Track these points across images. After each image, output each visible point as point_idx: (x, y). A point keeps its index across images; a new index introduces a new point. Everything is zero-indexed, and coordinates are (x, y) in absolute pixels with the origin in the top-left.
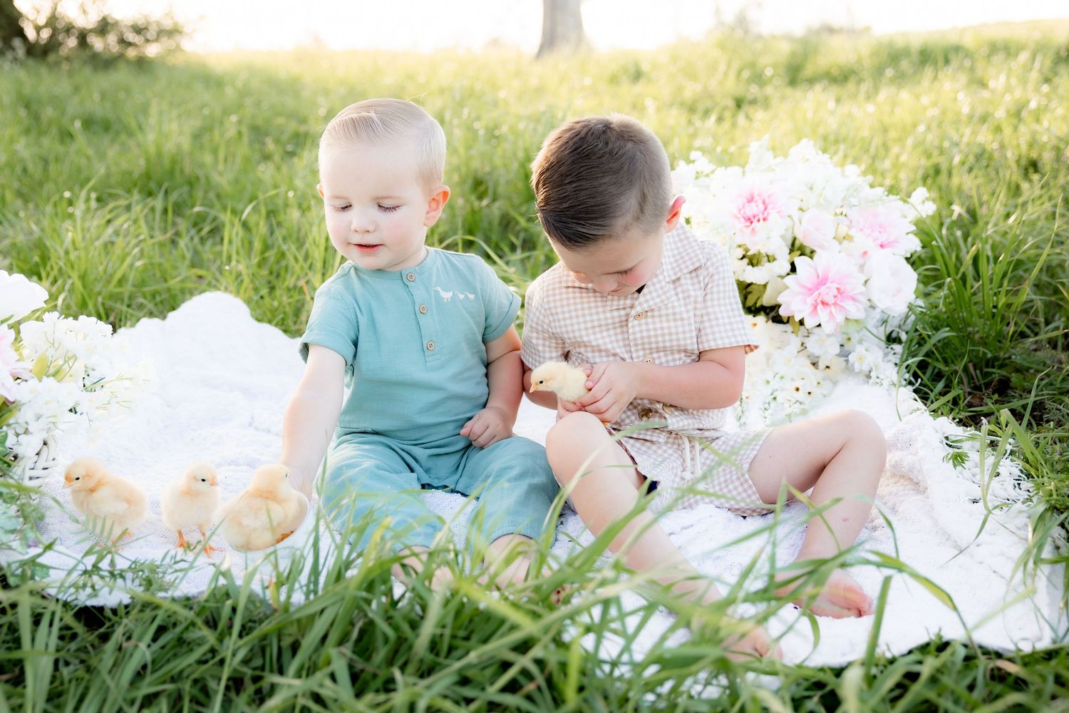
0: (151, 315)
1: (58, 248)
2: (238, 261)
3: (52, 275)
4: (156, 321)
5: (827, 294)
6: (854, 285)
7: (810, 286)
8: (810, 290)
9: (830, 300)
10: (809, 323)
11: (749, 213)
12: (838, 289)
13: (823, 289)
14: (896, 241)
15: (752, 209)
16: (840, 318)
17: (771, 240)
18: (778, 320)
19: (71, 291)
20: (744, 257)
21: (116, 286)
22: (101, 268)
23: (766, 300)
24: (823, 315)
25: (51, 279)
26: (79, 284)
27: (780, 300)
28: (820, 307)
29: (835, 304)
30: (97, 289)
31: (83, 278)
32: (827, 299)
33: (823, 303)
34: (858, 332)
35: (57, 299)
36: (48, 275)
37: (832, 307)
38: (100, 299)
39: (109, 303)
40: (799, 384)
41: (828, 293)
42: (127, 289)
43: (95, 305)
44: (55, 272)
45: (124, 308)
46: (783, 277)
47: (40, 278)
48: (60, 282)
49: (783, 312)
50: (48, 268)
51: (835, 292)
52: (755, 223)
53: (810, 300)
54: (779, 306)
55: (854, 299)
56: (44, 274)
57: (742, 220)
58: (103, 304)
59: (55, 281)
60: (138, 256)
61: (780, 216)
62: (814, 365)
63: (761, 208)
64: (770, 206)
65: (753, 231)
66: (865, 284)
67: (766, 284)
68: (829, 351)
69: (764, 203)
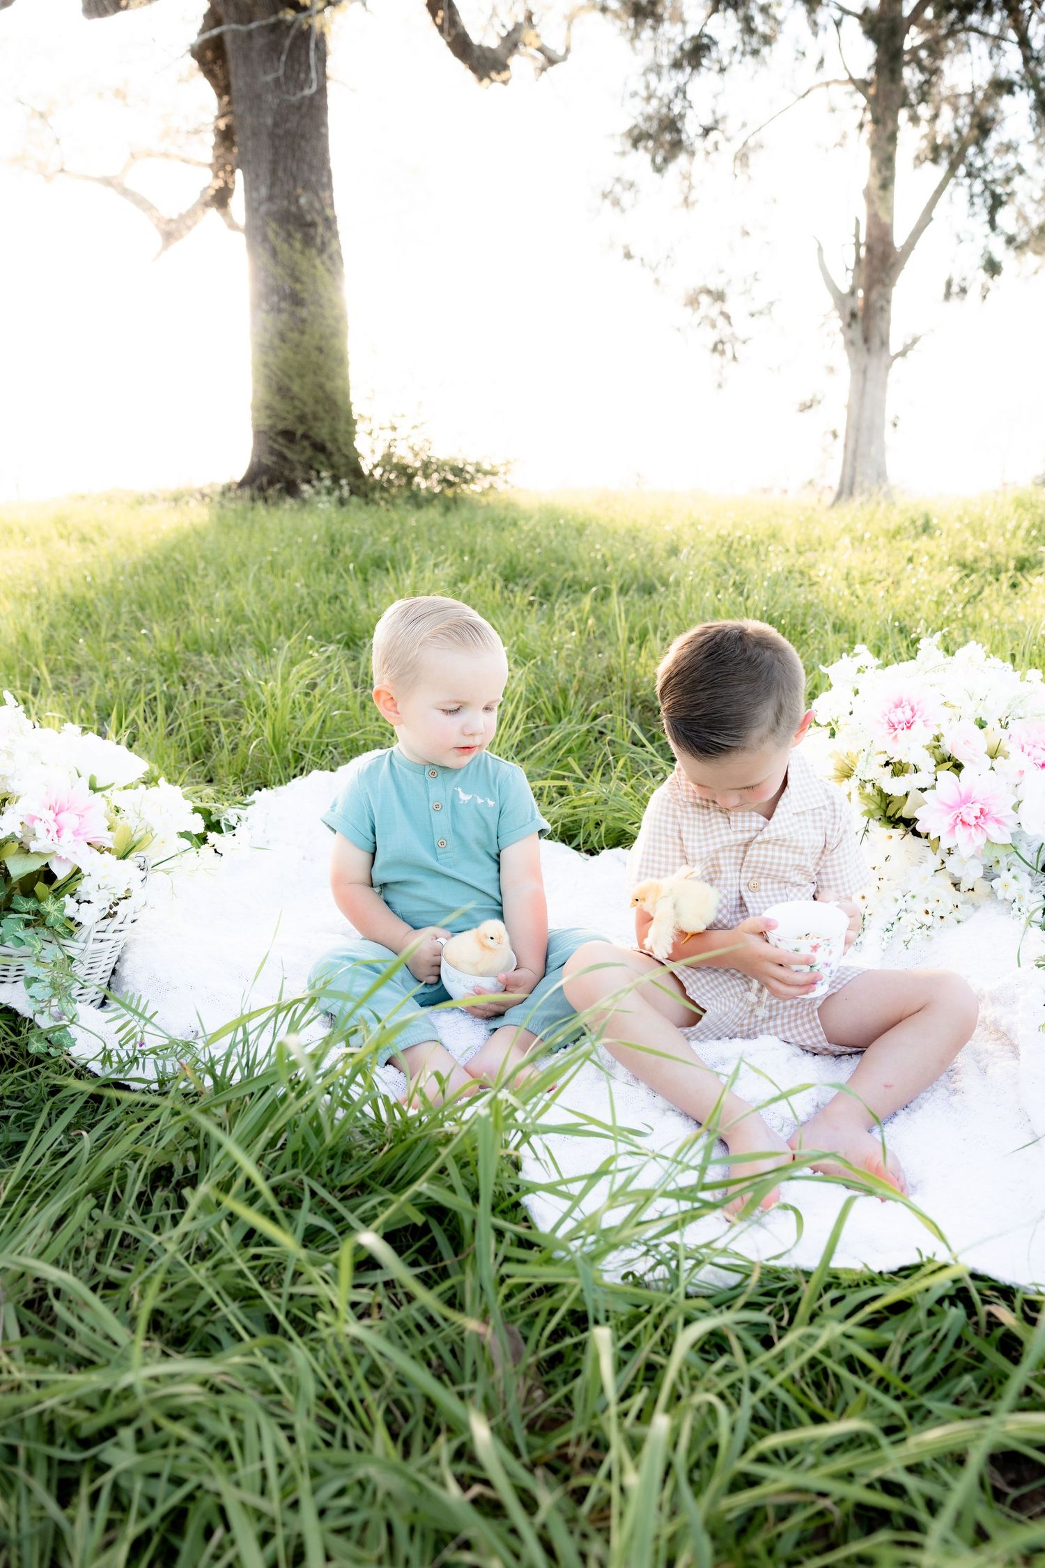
5: (968, 814)
6: (1002, 808)
7: (950, 803)
8: (951, 807)
9: (973, 821)
10: (944, 845)
11: (894, 720)
12: (982, 811)
13: (963, 809)
15: (902, 715)
16: (980, 840)
17: (913, 749)
18: (916, 833)
20: (887, 764)
23: (905, 813)
24: (961, 836)
27: (916, 815)
28: (960, 825)
29: (977, 825)
32: (966, 819)
33: (963, 822)
34: (1007, 855)
37: (973, 829)
40: (929, 907)
41: (970, 813)
46: (923, 790)
49: (919, 827)
51: (978, 814)
52: (899, 731)
53: (949, 819)
54: (916, 820)
55: (998, 821)
57: (886, 726)
61: (925, 725)
62: (955, 885)
63: (909, 714)
64: (918, 714)
65: (896, 737)
66: (1016, 807)
67: (907, 795)
68: (972, 874)
69: (912, 710)
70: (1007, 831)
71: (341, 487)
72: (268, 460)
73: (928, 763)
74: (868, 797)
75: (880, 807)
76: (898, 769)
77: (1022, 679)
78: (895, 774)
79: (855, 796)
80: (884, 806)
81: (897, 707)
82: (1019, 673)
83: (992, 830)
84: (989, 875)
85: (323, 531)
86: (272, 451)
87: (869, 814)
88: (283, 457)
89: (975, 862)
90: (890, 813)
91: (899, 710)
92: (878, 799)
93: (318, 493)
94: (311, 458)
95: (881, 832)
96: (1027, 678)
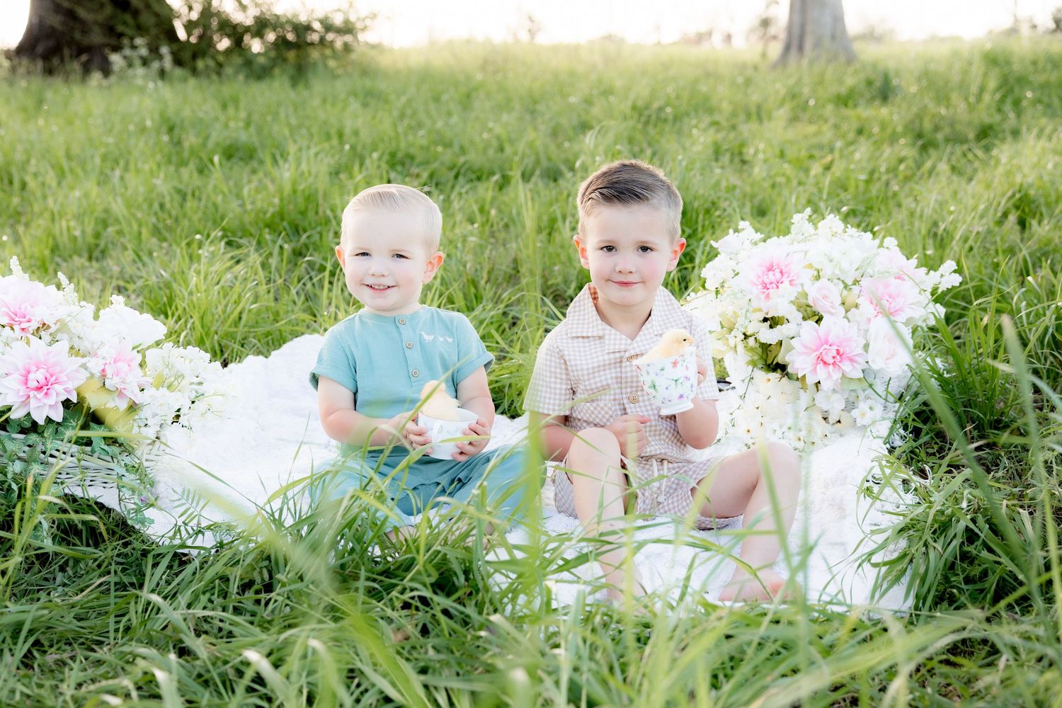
0: (259, 353)
1: (183, 291)
2: (337, 307)
3: (176, 314)
4: (261, 357)
5: (826, 354)
6: (853, 349)
7: (814, 347)
8: (812, 350)
9: (831, 361)
10: (811, 380)
11: (767, 281)
12: (838, 353)
13: (822, 351)
14: (901, 310)
15: (771, 277)
16: (837, 375)
17: (781, 304)
18: (790, 376)
19: (193, 329)
20: (764, 319)
21: (230, 326)
22: (220, 309)
23: (780, 360)
24: (822, 373)
25: (175, 317)
26: (198, 324)
27: (787, 358)
28: (821, 365)
29: (834, 364)
30: (213, 329)
31: (202, 318)
32: (825, 358)
33: (825, 363)
34: (864, 390)
35: (179, 336)
36: (173, 315)
37: (831, 367)
38: (216, 337)
39: (224, 342)
40: (802, 435)
41: (828, 354)
42: (241, 329)
43: (212, 343)
44: (180, 311)
45: (237, 347)
46: (792, 338)
47: (167, 317)
48: (183, 320)
49: (790, 371)
50: (173, 307)
51: (834, 353)
52: (770, 290)
53: (811, 360)
54: (787, 364)
55: (851, 360)
56: (170, 313)
57: (760, 287)
58: (218, 342)
59: (179, 318)
60: (251, 299)
61: (791, 284)
62: (825, 419)
63: (778, 275)
64: (786, 275)
65: (768, 296)
66: (866, 347)
67: (780, 343)
68: (836, 406)
69: (781, 272)
70: (859, 368)
71: (160, 57)
72: (56, 21)
73: (795, 316)
74: (752, 349)
75: (762, 358)
76: (773, 322)
77: (881, 245)
78: (771, 327)
79: (740, 348)
80: (764, 356)
81: (770, 269)
82: (877, 241)
83: (846, 366)
84: (850, 406)
85: (156, 116)
86: (58, 9)
87: (754, 364)
88: (71, 15)
89: (837, 396)
90: (769, 362)
91: (771, 273)
92: (760, 350)
93: (130, 65)
94: (112, 17)
95: (761, 376)
96: (885, 245)
